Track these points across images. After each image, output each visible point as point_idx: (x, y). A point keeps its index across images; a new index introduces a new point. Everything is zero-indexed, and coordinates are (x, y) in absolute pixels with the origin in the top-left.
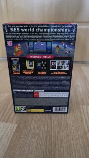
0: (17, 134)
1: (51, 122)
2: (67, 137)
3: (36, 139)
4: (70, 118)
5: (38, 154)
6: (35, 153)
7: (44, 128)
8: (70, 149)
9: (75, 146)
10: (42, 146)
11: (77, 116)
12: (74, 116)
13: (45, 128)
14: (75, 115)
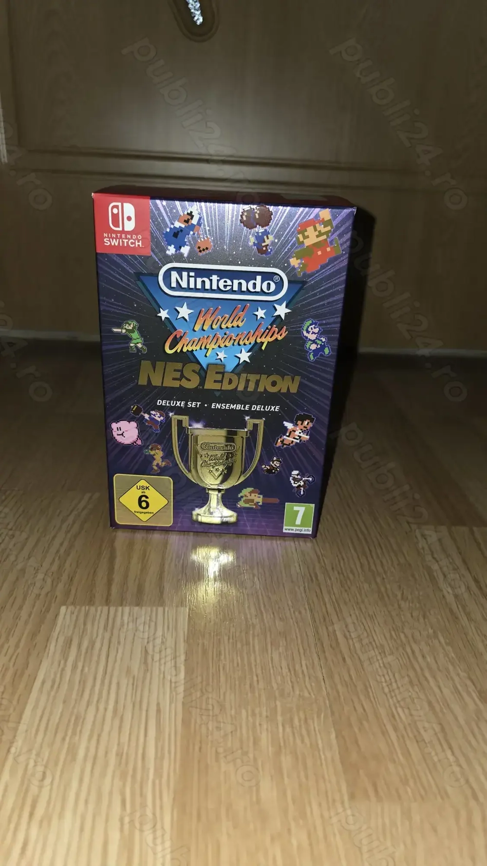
0: (200, 642)
1: (318, 591)
2: (393, 633)
3: (281, 649)
4: (385, 572)
5: (306, 694)
6: (297, 692)
7: (300, 613)
8: (415, 670)
9: (429, 659)
10: (313, 668)
11: (410, 565)
12: (399, 564)
13: (303, 612)
14: (402, 560)
